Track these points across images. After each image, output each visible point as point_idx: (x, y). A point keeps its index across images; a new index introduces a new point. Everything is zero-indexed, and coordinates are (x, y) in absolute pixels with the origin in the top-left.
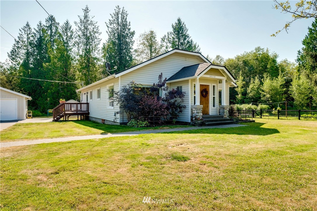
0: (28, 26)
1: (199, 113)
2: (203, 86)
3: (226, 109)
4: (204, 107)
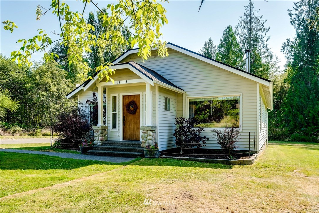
1: (97, 136)
2: (130, 98)
3: (145, 132)
4: (133, 129)
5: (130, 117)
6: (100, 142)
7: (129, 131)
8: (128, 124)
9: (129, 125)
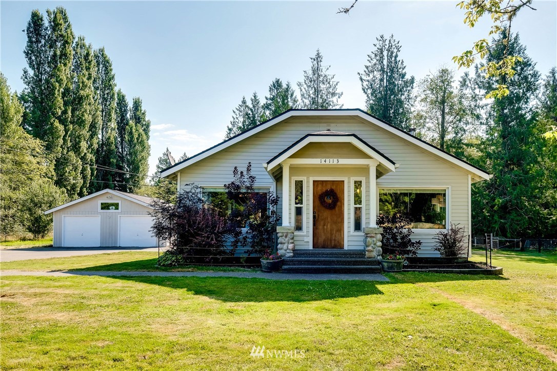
0: (244, 103)
1: (284, 243)
2: (324, 184)
3: (373, 235)
4: (330, 232)
5: (326, 213)
6: (292, 251)
7: (323, 234)
8: (322, 223)
9: (324, 225)
